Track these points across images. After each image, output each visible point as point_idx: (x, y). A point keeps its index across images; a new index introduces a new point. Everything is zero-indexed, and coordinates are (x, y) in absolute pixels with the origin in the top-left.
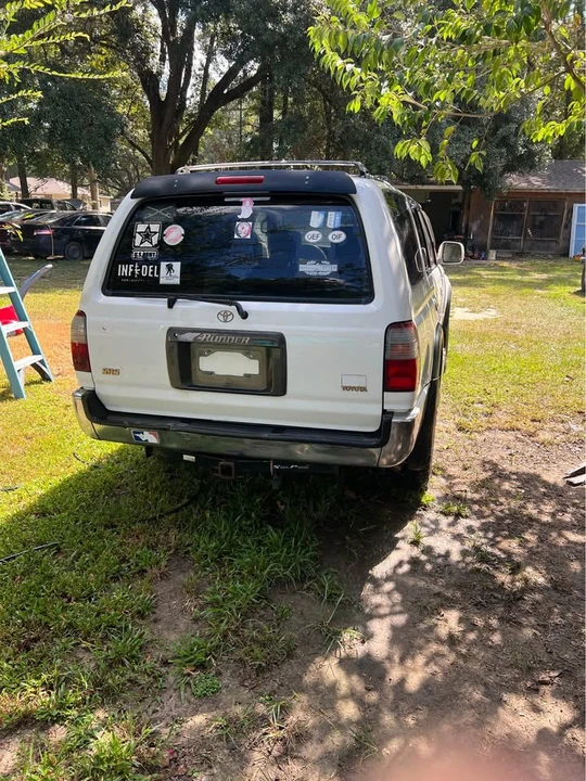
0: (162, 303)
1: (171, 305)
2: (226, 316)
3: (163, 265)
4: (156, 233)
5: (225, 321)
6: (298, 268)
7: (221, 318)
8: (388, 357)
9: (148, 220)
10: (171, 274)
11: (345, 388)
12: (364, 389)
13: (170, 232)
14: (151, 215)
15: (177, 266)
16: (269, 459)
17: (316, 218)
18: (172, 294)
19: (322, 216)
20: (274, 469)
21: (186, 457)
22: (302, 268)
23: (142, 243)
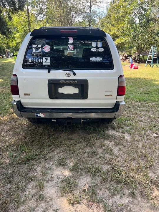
0: (46, 71)
1: (49, 72)
2: (68, 75)
3: (44, 58)
4: (40, 48)
5: (68, 76)
6: (90, 59)
7: (67, 75)
8: (119, 86)
9: (37, 43)
10: (47, 61)
11: (106, 95)
12: (111, 95)
13: (45, 47)
14: (37, 42)
15: (49, 59)
16: (81, 119)
17: (94, 44)
18: (49, 68)
19: (96, 43)
20: (82, 121)
21: (53, 120)
22: (91, 59)
23: (35, 51)
